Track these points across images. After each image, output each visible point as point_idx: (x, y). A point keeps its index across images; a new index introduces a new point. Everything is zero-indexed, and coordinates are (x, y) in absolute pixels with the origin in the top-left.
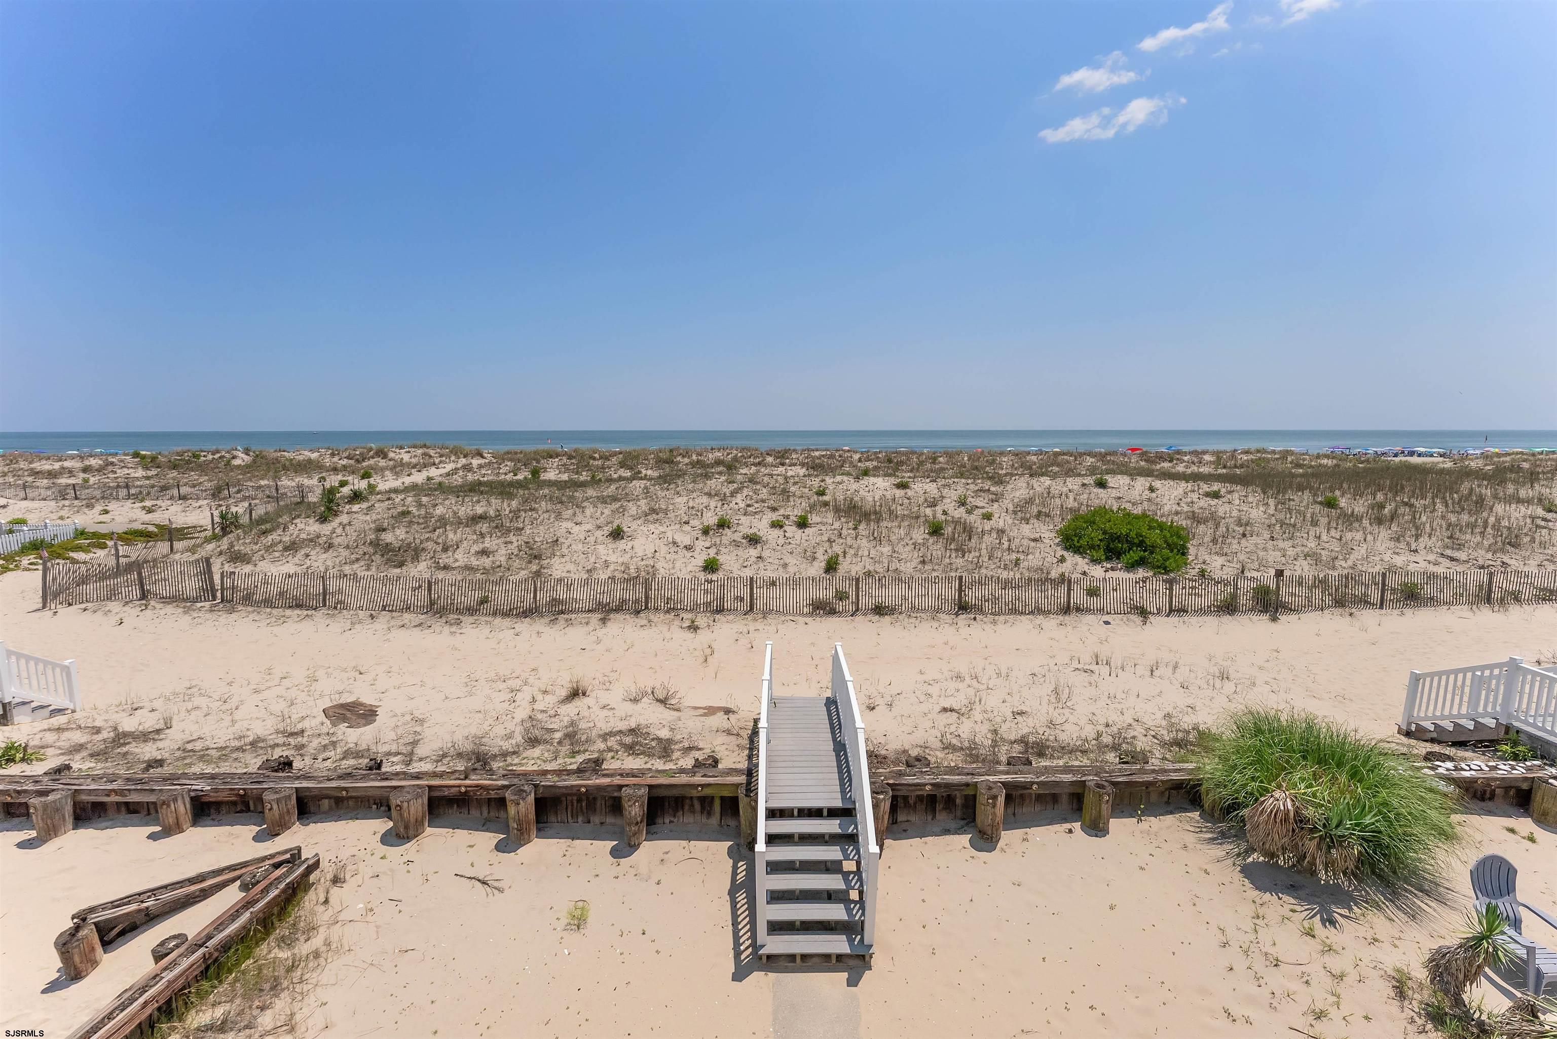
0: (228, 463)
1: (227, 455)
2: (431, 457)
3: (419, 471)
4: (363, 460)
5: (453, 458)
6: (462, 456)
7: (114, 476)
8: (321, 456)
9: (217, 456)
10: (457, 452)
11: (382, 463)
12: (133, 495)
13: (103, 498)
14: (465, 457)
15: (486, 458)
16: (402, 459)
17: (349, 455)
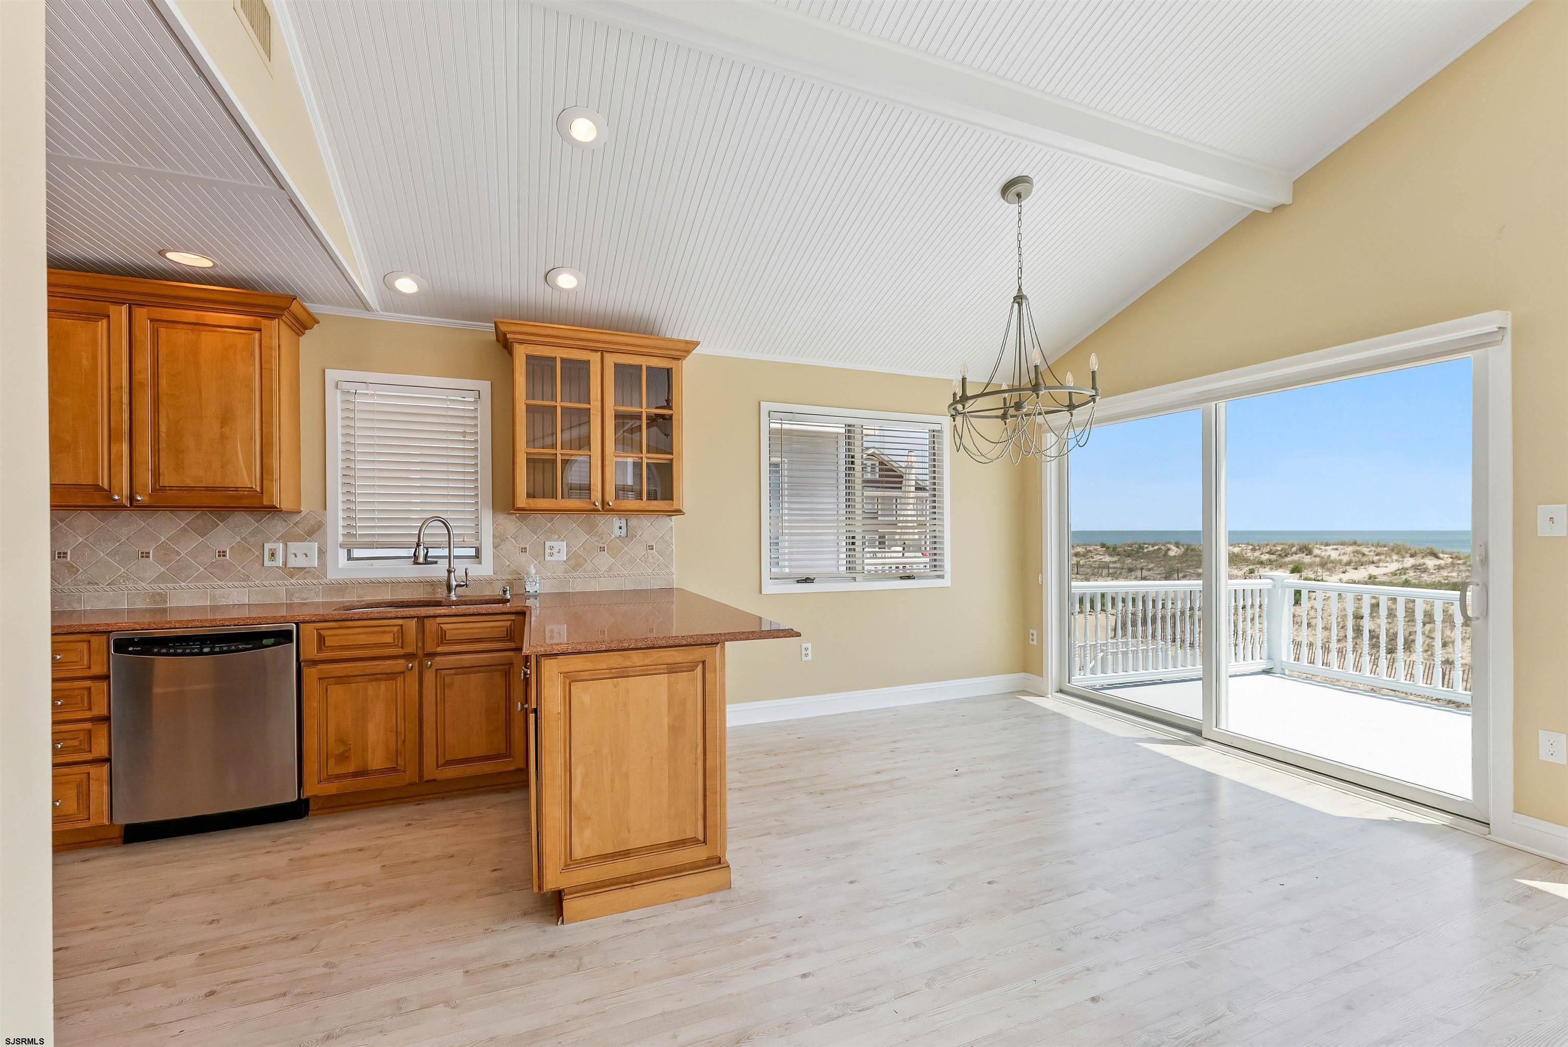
0: (1166, 554)
1: (1163, 548)
2: (1364, 555)
3: (1356, 569)
4: (1286, 556)
5: (1395, 557)
6: (1408, 555)
7: (1092, 560)
8: (1243, 550)
9: (1156, 547)
10: (1399, 551)
11: (1307, 559)
12: (1111, 574)
13: (1093, 574)
14: (1412, 556)
15: (1441, 559)
16: (1329, 556)
17: (1271, 550)
